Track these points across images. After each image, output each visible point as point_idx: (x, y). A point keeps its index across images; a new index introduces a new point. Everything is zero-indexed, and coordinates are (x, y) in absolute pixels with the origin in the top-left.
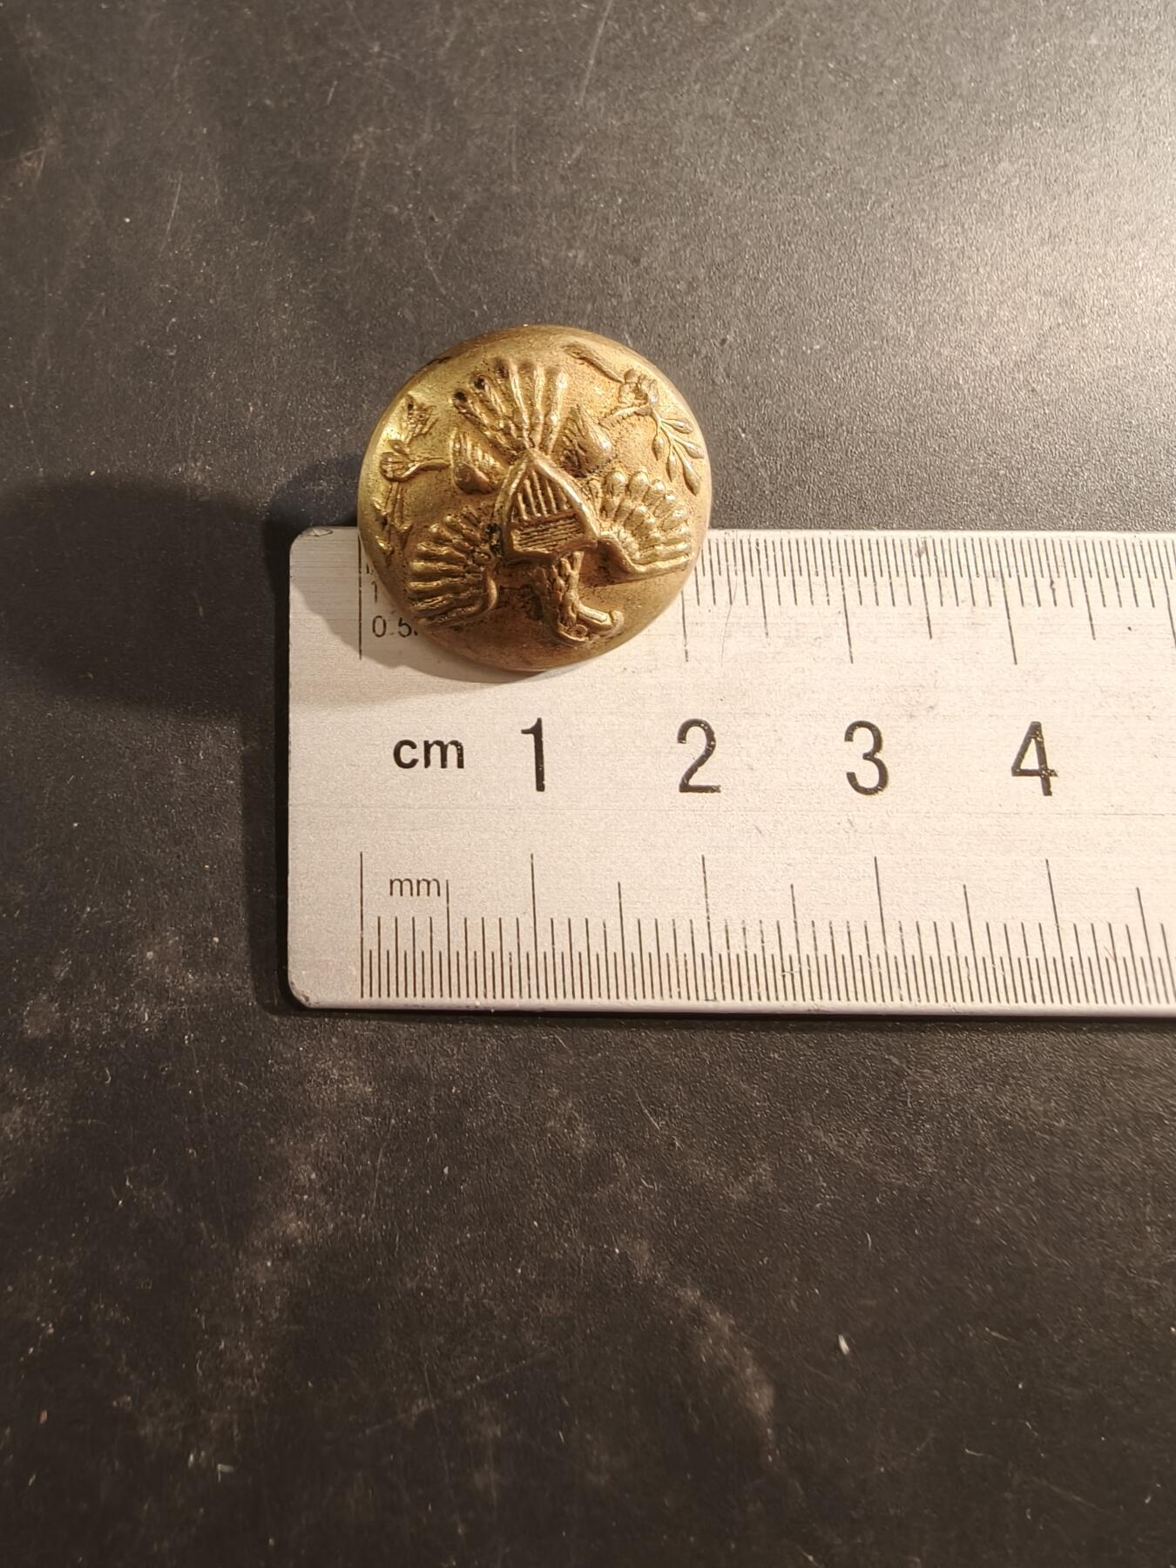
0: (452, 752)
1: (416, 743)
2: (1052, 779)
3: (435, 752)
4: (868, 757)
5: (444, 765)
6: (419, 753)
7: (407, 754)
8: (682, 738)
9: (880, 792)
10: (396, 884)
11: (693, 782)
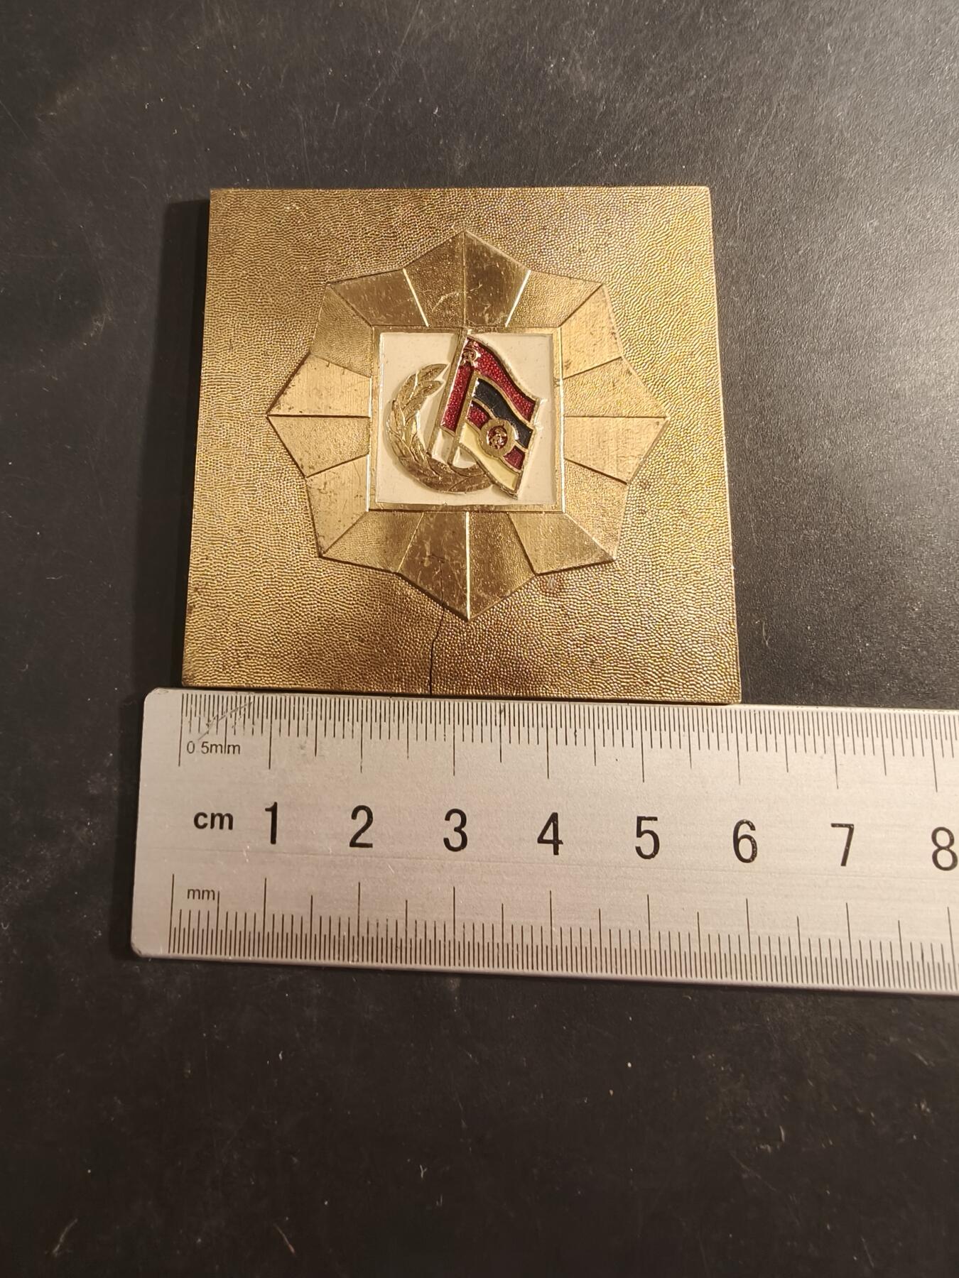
0: (226, 820)
1: (207, 814)
2: (560, 845)
3: (217, 820)
4: (456, 830)
5: (221, 827)
6: (208, 820)
7: (201, 821)
8: (354, 816)
9: (462, 850)
10: (191, 892)
11: (358, 841)
